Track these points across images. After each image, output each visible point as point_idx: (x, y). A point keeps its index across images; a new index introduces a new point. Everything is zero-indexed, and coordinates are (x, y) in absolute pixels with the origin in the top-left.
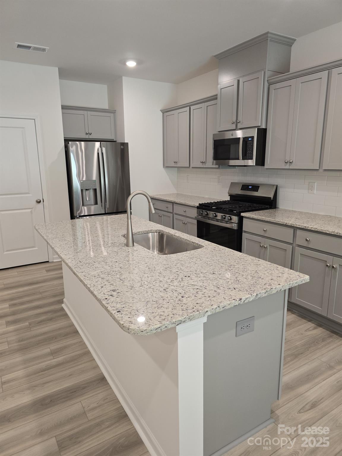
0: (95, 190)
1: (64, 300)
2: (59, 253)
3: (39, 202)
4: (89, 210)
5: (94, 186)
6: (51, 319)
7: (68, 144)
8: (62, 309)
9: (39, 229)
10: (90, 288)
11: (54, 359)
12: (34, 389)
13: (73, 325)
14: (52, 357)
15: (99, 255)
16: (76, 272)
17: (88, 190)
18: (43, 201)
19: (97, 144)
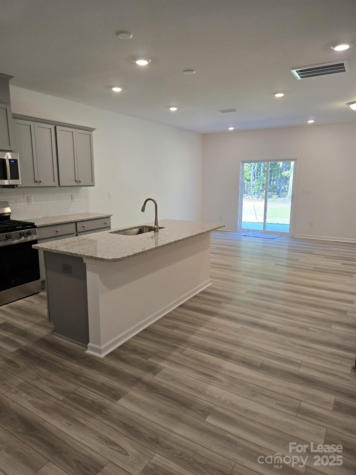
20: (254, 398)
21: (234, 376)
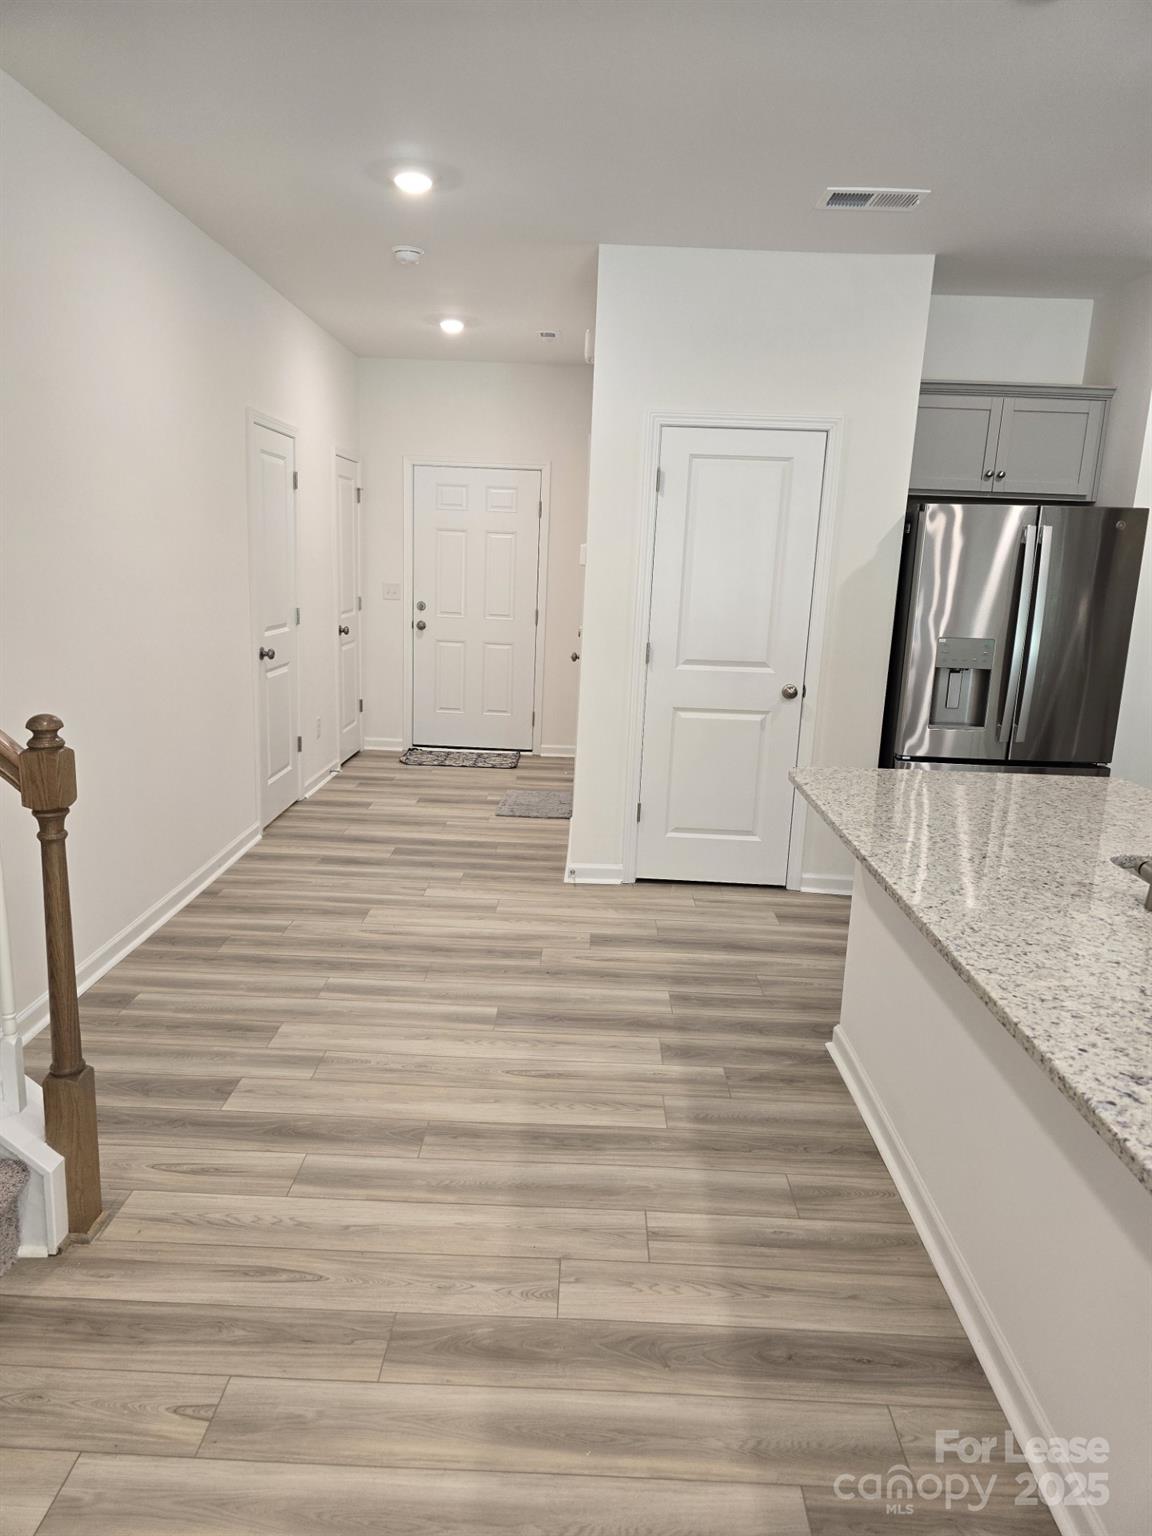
0: (984, 676)
1: (837, 1029)
2: (890, 881)
3: (790, 695)
4: (937, 740)
5: (985, 661)
6: (790, 1081)
7: (921, 513)
8: (826, 1059)
9: (806, 784)
10: (1036, 1042)
11: (800, 1218)
12: (739, 1295)
13: (862, 1125)
14: (792, 1210)
15: (1038, 921)
16: (964, 963)
17: (958, 672)
18: (804, 695)
19: (1017, 511)
20: (418, 1060)
21: (482, 1092)
